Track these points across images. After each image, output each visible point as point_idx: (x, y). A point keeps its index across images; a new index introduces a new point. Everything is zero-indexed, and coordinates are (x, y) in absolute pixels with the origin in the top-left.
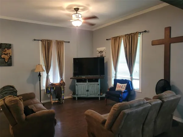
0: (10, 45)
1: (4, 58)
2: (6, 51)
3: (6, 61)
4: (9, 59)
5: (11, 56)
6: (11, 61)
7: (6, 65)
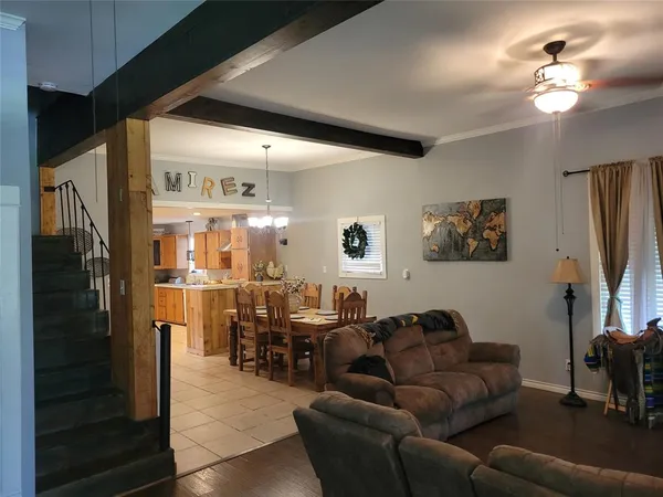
0: (503, 201)
1: (488, 240)
2: (492, 220)
3: (494, 248)
4: (498, 241)
5: (504, 234)
6: (506, 247)
7: (494, 257)
